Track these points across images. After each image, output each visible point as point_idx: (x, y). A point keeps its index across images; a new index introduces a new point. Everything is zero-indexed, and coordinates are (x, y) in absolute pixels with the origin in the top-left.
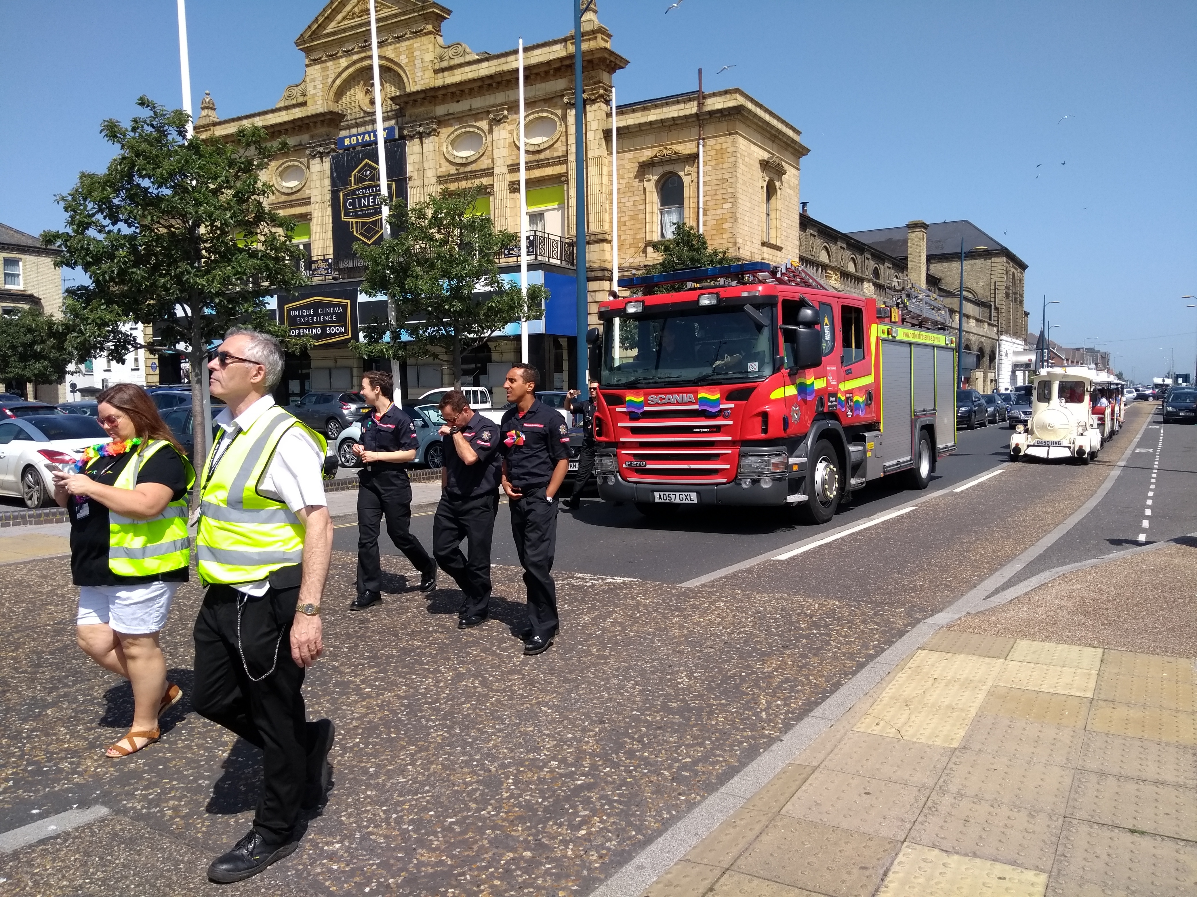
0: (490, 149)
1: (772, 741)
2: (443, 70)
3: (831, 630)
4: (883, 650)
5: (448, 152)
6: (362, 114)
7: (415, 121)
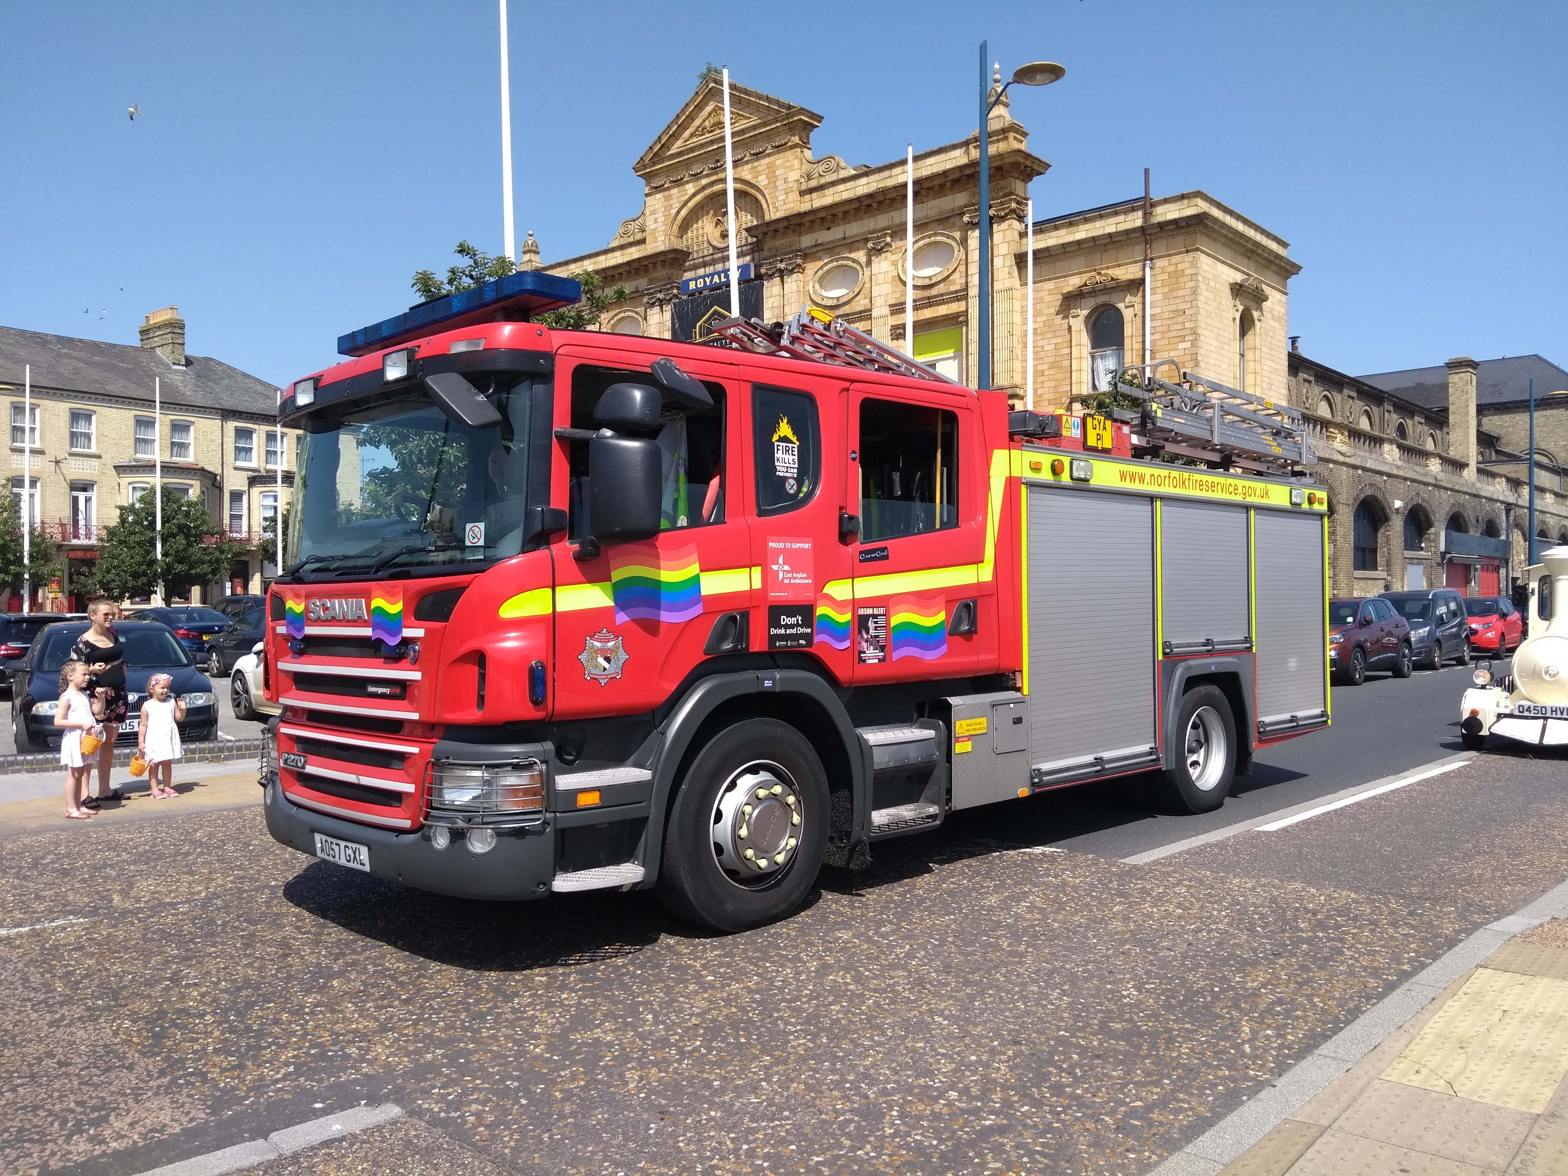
0: (867, 285)
1: (1259, 1086)
2: (811, 191)
3: (1344, 933)
4: (1424, 966)
5: (815, 292)
6: (711, 251)
7: (775, 256)
